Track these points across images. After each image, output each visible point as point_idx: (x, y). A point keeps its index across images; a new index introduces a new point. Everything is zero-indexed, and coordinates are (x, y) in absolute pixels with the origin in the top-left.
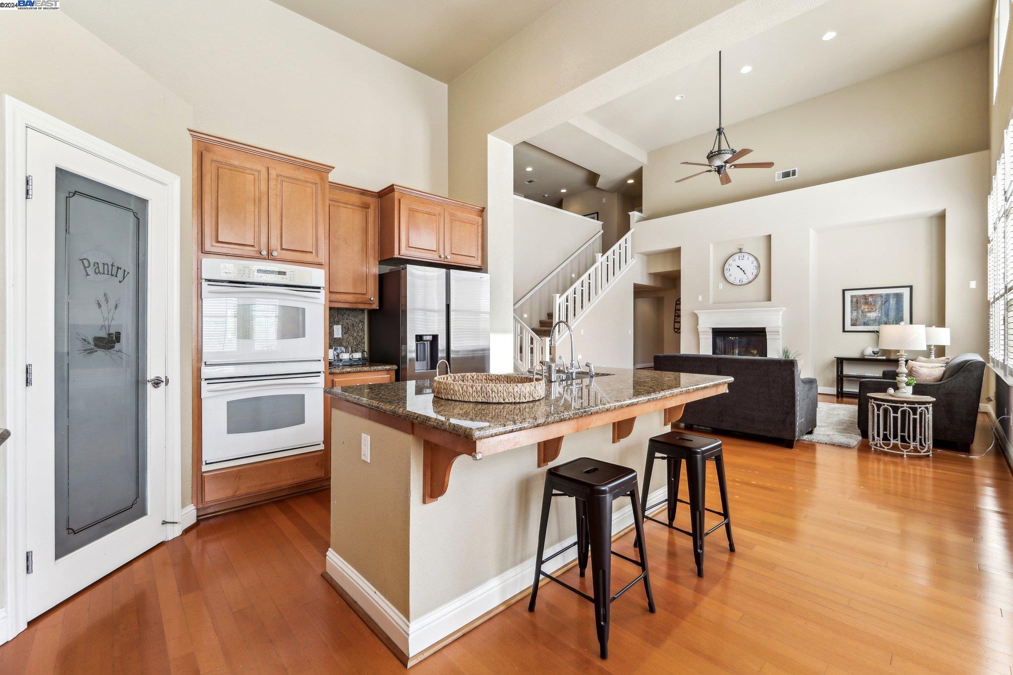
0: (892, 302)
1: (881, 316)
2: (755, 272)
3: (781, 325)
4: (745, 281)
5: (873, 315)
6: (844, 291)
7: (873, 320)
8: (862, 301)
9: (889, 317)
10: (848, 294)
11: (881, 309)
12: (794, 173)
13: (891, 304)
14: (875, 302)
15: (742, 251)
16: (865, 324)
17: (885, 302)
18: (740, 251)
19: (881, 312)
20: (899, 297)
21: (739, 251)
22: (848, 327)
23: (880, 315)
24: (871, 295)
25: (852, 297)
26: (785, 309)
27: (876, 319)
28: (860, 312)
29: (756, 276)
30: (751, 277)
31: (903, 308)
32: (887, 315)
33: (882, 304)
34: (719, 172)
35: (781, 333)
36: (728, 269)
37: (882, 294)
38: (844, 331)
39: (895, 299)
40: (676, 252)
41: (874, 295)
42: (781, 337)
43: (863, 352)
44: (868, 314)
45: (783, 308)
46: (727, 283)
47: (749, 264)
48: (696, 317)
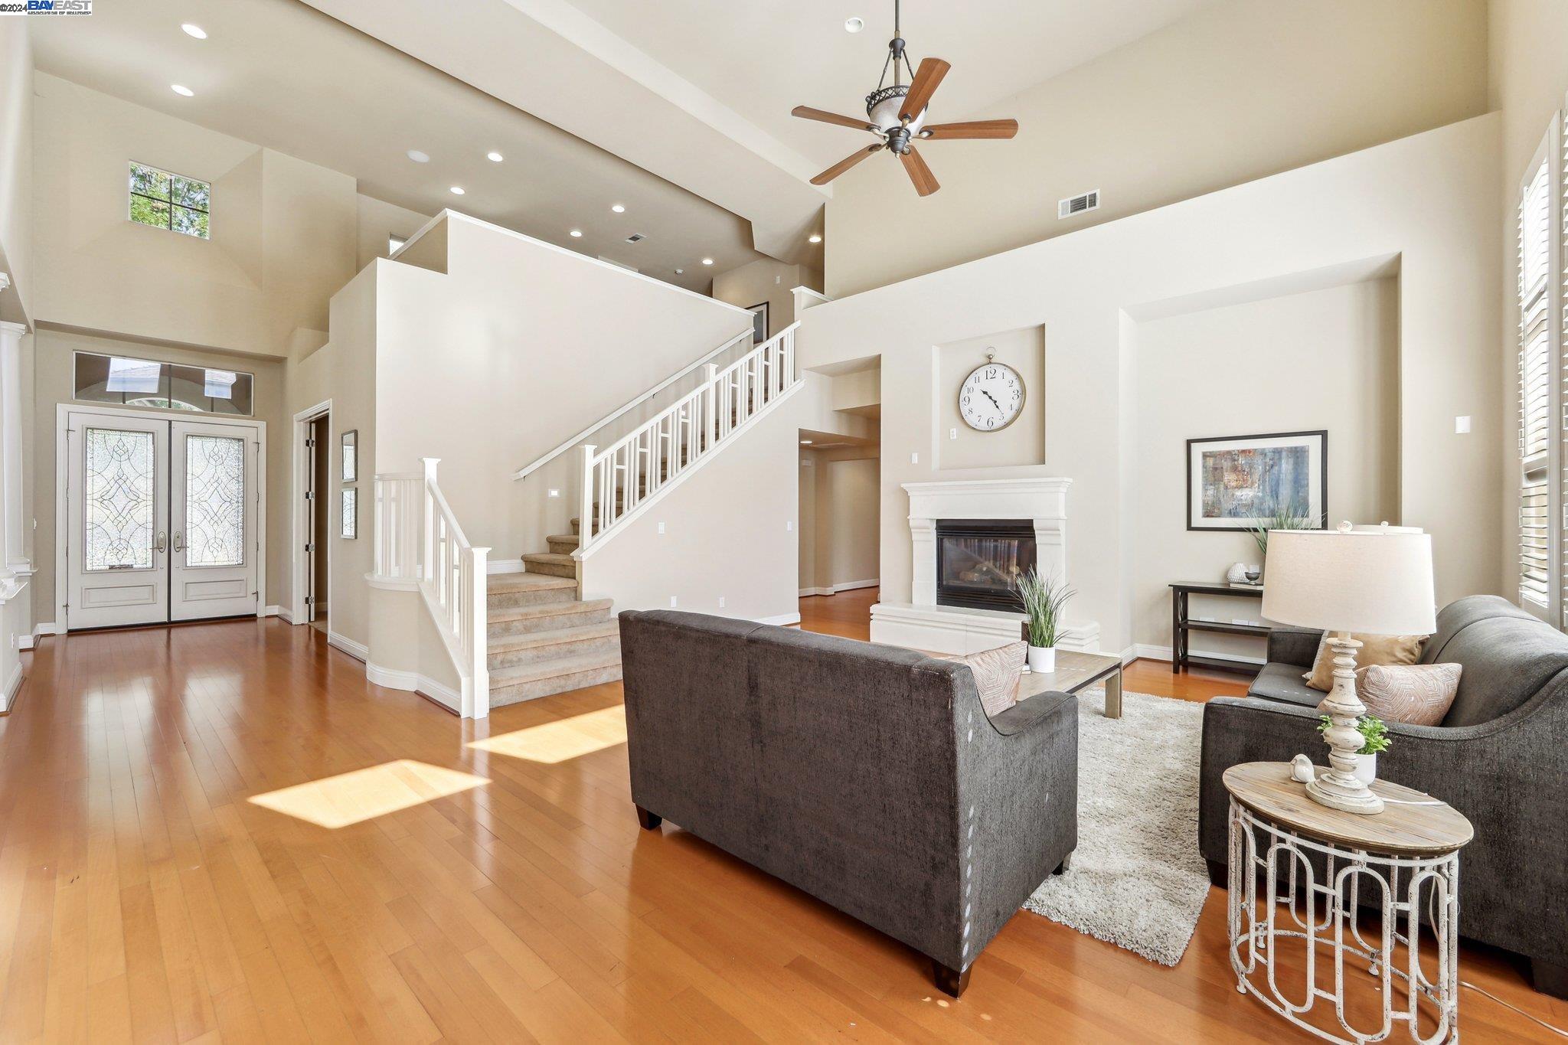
0: (1286, 466)
1: (1264, 496)
2: (1016, 404)
3: (1062, 514)
4: (998, 423)
5: (1247, 494)
6: (1189, 442)
7: (1245, 505)
8: (1226, 464)
9: (1280, 498)
10: (1198, 449)
11: (1264, 481)
12: (1093, 200)
13: (1283, 471)
14: (1251, 468)
15: (993, 360)
16: (1233, 513)
17: (1272, 466)
18: (989, 360)
19: (1264, 489)
20: (1299, 455)
21: (987, 360)
22: (1198, 520)
23: (1260, 494)
24: (1243, 451)
25: (1205, 456)
26: (1071, 480)
27: (1252, 504)
28: (1222, 487)
29: (1019, 412)
30: (1009, 415)
31: (1308, 479)
32: (1275, 494)
33: (1265, 472)
34: (892, 145)
35: (1063, 531)
36: (967, 399)
37: (1264, 449)
38: (1190, 528)
39: (1291, 461)
40: (874, 365)
41: (1250, 451)
42: (1063, 539)
43: (1227, 573)
44: (1238, 493)
45: (1066, 479)
46: (963, 426)
47: (1004, 388)
48: (905, 496)
